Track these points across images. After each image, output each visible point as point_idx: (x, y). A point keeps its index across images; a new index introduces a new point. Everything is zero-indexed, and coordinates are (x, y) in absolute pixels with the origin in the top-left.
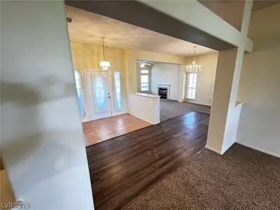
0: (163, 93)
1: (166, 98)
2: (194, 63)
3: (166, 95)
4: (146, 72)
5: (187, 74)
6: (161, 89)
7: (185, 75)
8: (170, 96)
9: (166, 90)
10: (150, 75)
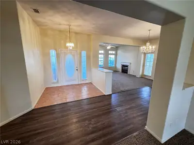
0: (125, 69)
1: (127, 73)
2: (148, 44)
3: (127, 71)
4: (114, 52)
5: (145, 54)
6: (123, 66)
7: (143, 56)
8: (130, 72)
9: (127, 66)
10: (116, 55)
